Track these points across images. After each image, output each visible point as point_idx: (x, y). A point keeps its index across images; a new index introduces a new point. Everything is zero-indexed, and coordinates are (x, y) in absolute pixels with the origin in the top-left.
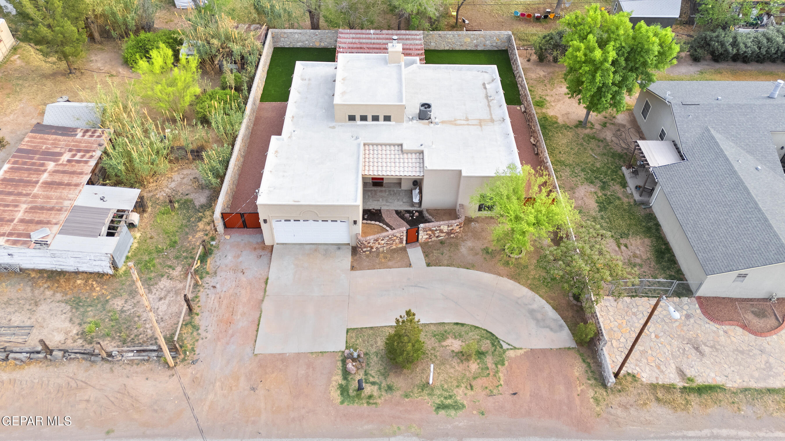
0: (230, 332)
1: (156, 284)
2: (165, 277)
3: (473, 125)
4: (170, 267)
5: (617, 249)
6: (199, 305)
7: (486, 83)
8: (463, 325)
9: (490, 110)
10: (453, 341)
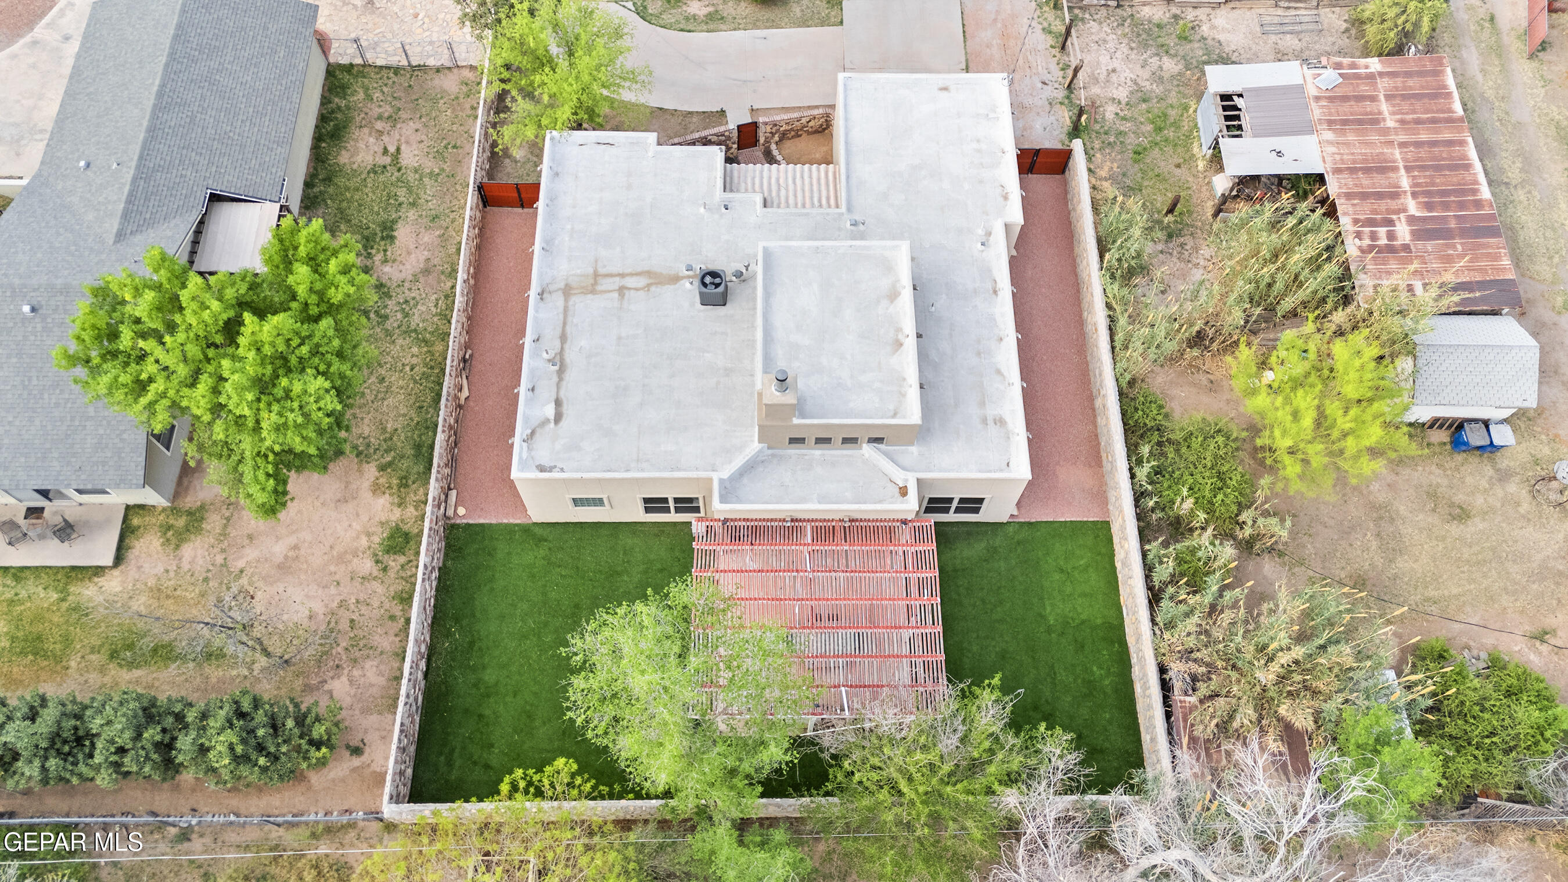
0: (999, 25)
1: (1132, 93)
2: (1123, 102)
3: (611, 275)
4: (1124, 119)
5: (403, 147)
6: (1056, 59)
7: (552, 425)
8: (682, 30)
9: (565, 324)
10: (698, 12)
